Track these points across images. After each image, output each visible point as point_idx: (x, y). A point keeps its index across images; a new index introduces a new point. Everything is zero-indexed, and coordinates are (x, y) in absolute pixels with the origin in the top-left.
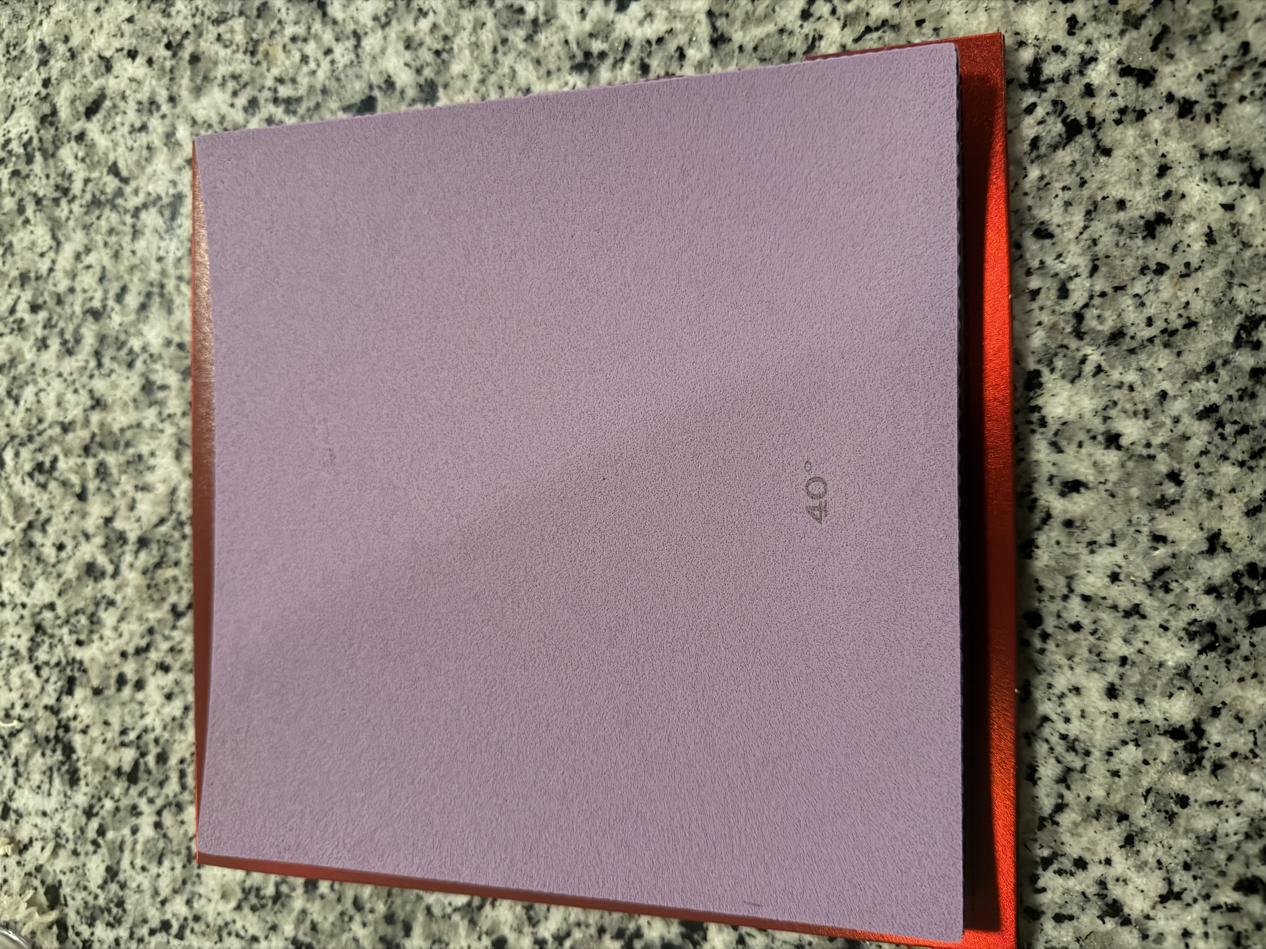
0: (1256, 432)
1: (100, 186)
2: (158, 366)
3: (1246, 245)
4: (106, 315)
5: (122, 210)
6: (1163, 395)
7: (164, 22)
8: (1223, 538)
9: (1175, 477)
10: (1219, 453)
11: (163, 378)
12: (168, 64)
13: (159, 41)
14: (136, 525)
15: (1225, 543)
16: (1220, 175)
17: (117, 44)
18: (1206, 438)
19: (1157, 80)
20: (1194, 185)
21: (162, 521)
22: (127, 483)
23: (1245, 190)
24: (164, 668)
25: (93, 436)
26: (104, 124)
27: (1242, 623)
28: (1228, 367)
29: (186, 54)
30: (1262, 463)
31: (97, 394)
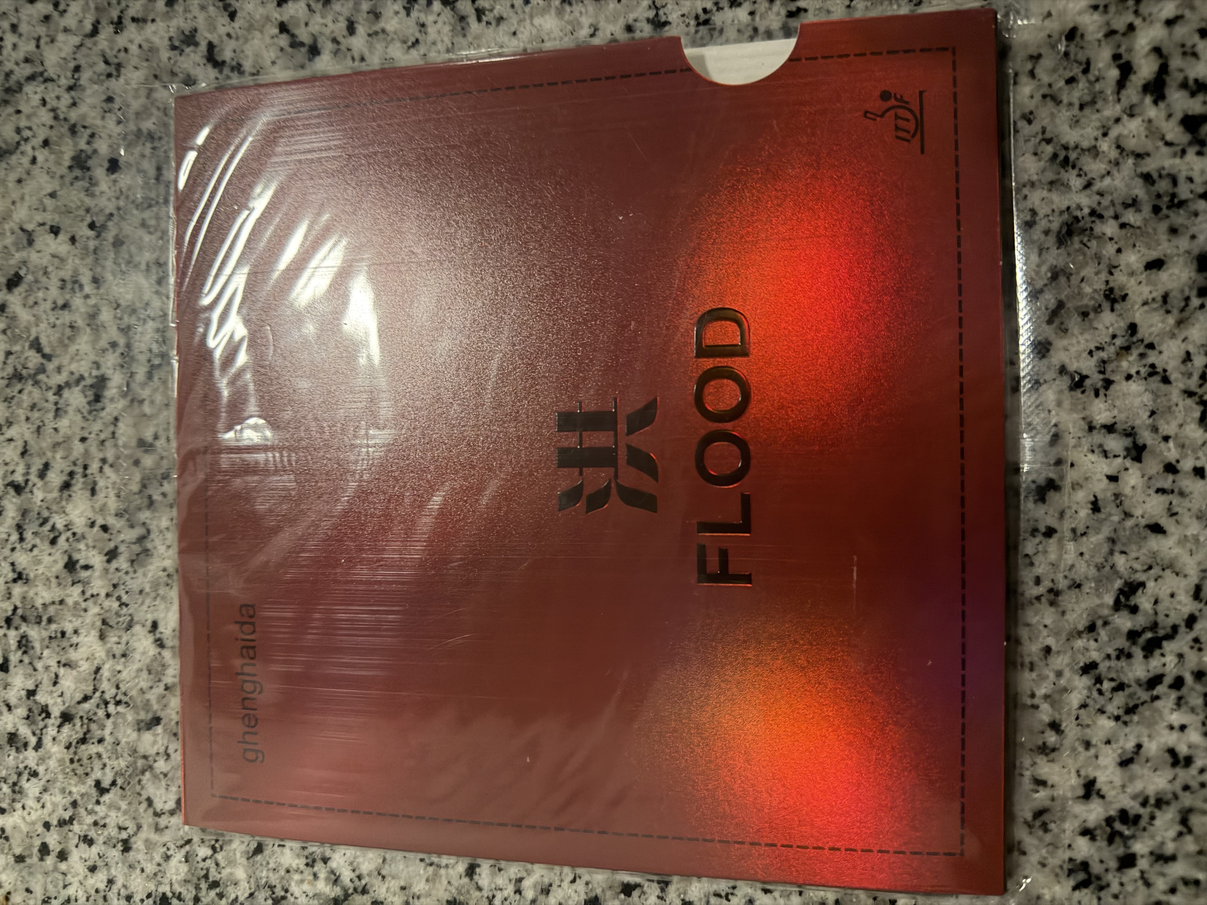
0: (1131, 690)
1: (22, 360)
2: (82, 546)
3: (1127, 515)
4: (27, 490)
5: (44, 387)
6: (1048, 650)
7: (88, 201)
8: (1098, 785)
9: (1055, 726)
10: (1098, 707)
11: (87, 558)
12: (92, 244)
13: (82, 220)
14: (59, 700)
15: (1099, 790)
16: (1106, 448)
17: (39, 217)
18: (1085, 692)
19: (1052, 352)
20: (1082, 455)
21: (86, 698)
22: (50, 658)
23: (1128, 463)
24: (89, 841)
25: (15, 608)
26: (26, 298)
27: (1113, 864)
28: (1108, 628)
29: (110, 236)
30: (1136, 718)
31: (19, 568)
